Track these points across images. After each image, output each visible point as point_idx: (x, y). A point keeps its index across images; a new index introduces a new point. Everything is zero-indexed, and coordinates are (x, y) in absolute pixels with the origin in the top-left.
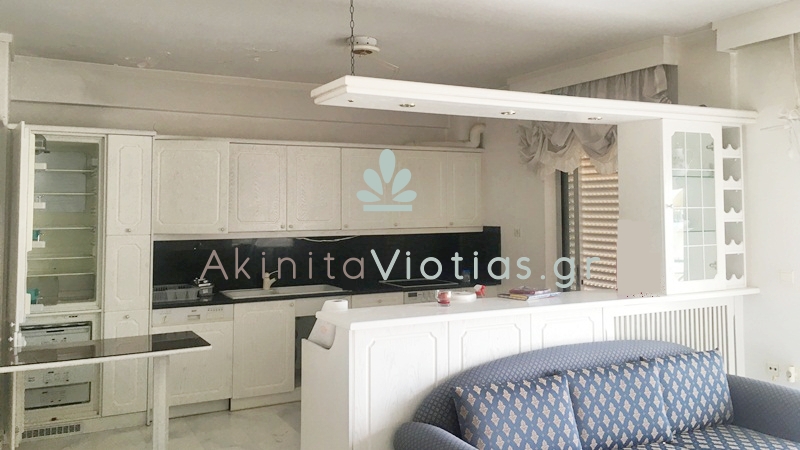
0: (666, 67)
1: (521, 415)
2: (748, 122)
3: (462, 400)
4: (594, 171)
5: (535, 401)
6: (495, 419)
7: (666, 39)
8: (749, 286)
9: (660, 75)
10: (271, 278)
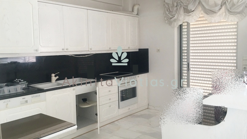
10: (55, 76)
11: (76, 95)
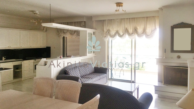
0: (84, 21)
1: (74, 72)
2: (96, 31)
3: (67, 71)
4: (71, 37)
5: (75, 70)
6: (71, 73)
7: (85, 17)
8: (95, 55)
9: (83, 23)
10: (4, 58)
11: (13, 66)
